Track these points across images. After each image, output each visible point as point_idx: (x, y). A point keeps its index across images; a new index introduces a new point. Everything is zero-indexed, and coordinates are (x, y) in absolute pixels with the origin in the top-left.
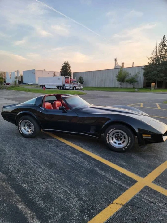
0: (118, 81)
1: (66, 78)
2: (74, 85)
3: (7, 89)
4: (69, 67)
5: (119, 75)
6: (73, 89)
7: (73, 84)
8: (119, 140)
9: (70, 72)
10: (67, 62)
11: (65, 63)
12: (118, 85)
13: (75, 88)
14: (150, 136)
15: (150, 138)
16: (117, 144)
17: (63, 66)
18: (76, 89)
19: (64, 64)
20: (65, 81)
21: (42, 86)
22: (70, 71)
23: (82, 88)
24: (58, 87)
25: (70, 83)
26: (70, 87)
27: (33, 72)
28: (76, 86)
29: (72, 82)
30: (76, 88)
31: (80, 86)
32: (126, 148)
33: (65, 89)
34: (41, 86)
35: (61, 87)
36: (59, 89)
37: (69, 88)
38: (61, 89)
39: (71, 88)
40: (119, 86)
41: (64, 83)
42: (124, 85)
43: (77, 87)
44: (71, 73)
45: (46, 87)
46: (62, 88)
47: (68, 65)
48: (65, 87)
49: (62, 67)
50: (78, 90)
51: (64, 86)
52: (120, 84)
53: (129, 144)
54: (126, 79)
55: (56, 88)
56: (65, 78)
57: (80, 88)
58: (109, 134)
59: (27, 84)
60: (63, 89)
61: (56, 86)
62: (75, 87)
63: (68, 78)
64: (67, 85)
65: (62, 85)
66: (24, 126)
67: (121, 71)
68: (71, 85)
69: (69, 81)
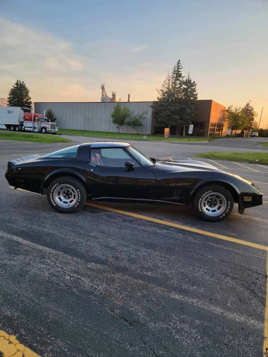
0: (115, 122)
1: (25, 111)
2: (43, 125)
4: (27, 92)
5: (116, 113)
6: (41, 132)
7: (39, 122)
8: (213, 206)
9: (29, 101)
10: (21, 82)
12: (113, 128)
13: (44, 130)
14: (251, 198)
15: (250, 200)
16: (211, 211)
17: (13, 88)
18: (46, 132)
20: (24, 117)
22: (28, 100)
23: (57, 130)
24: (8, 126)
25: (34, 121)
26: (35, 128)
28: (47, 126)
29: (38, 120)
30: (46, 130)
31: (53, 127)
32: (224, 215)
33: (25, 131)
35: (15, 126)
36: (11, 130)
37: (32, 129)
38: (15, 130)
39: (36, 130)
40: (116, 131)
41: (22, 120)
42: (124, 129)
44: (30, 102)
46: (17, 129)
48: (23, 127)
49: (12, 90)
50: (50, 133)
51: (22, 125)
52: (118, 127)
53: (228, 210)
54: (127, 120)
55: (6, 128)
56: (23, 111)
57: (53, 130)
58: (202, 198)
60: (20, 130)
61: (5, 125)
62: (44, 128)
63: (30, 111)
64: (28, 125)
65: (18, 124)
66: (59, 194)
67: (118, 106)
68: (36, 125)
69: (32, 117)
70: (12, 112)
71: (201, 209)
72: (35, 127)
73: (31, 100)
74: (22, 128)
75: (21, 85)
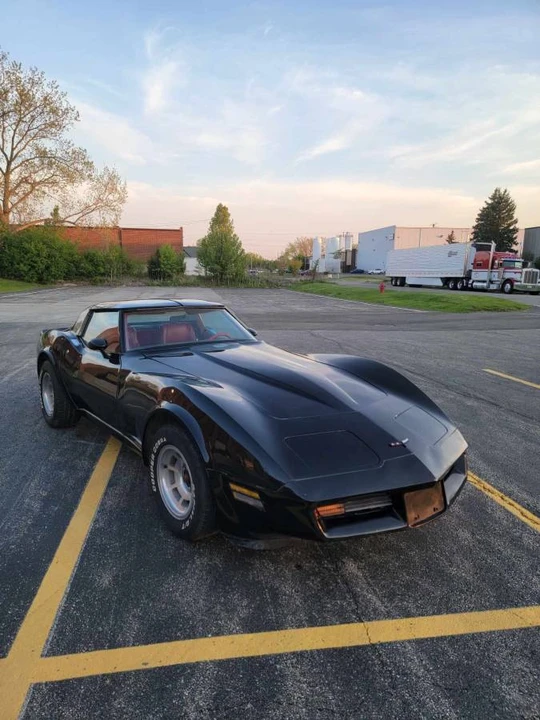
1: (479, 248)
2: (508, 275)
3: (287, 287)
6: (501, 290)
7: (501, 270)
9: (511, 228)
10: (502, 191)
11: (495, 194)
13: (508, 286)
14: (257, 496)
17: (486, 206)
18: (512, 291)
19: (490, 202)
20: (475, 261)
21: (397, 278)
22: (510, 225)
24: (446, 281)
25: (492, 268)
26: (491, 282)
27: (389, 234)
28: (517, 277)
29: (500, 265)
30: (512, 286)
31: (531, 278)
33: (472, 289)
34: (392, 278)
35: (456, 280)
36: (448, 288)
37: (485, 284)
38: (455, 288)
39: (493, 287)
41: (471, 267)
43: (516, 283)
44: (515, 230)
45: (408, 282)
46: (459, 286)
47: (507, 201)
48: (471, 282)
49: (483, 210)
50: (525, 292)
51: (468, 277)
55: (441, 284)
56: (474, 249)
57: (530, 286)
58: (157, 455)
59: (367, 273)
60: (465, 288)
61: (441, 278)
62: (510, 281)
63: (488, 248)
64: (480, 276)
65: (462, 276)
68: (495, 276)
69: (488, 261)
70: (455, 254)
71: (156, 485)
72: (494, 279)
73: (517, 226)
74: (467, 284)
75: (501, 198)
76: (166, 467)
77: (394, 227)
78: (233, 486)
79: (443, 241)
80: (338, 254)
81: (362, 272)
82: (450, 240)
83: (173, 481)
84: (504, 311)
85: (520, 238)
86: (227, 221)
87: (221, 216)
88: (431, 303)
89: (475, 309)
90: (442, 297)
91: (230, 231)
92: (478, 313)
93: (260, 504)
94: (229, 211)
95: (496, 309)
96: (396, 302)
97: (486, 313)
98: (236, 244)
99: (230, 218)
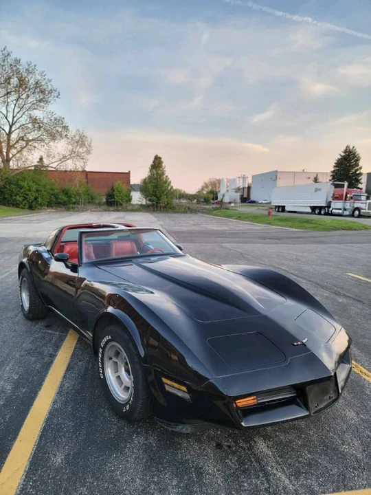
1: (336, 186)
2: (356, 205)
3: (203, 213)
6: (352, 215)
7: (352, 201)
9: (358, 172)
10: (351, 147)
11: (346, 149)
13: (357, 212)
14: (185, 389)
17: (340, 157)
18: (360, 216)
19: (343, 154)
20: (334, 195)
21: (279, 207)
24: (313, 208)
25: (346, 200)
26: (345, 210)
27: (273, 176)
28: (362, 206)
29: (351, 198)
30: (360, 212)
33: (332, 214)
34: (276, 207)
35: (321, 208)
36: (315, 214)
37: (340, 211)
38: (320, 214)
39: (347, 213)
41: (330, 199)
43: (362, 211)
44: (360, 174)
45: (287, 209)
46: (323, 212)
47: (354, 154)
48: (331, 209)
49: (338, 160)
51: (329, 207)
55: (310, 211)
56: (333, 187)
58: (104, 349)
59: (258, 203)
60: (327, 214)
61: (311, 207)
62: (358, 209)
63: (343, 186)
64: (337, 205)
65: (324, 205)
68: (348, 205)
69: (343, 195)
70: (320, 190)
71: (103, 373)
72: (347, 207)
73: (362, 171)
74: (328, 211)
75: (350, 152)
76: (111, 359)
77: (277, 171)
78: (165, 380)
79: (311, 181)
80: (238, 190)
81: (254, 202)
82: (316, 180)
83: (116, 371)
84: (355, 230)
85: (364, 179)
86: (161, 166)
87: (157, 164)
88: (304, 224)
89: (336, 229)
90: (312, 220)
91: (163, 174)
92: (338, 232)
93: (187, 396)
94: (162, 160)
95: (350, 229)
96: (279, 223)
97: (343, 231)
98: (167, 182)
99: (163, 165)
